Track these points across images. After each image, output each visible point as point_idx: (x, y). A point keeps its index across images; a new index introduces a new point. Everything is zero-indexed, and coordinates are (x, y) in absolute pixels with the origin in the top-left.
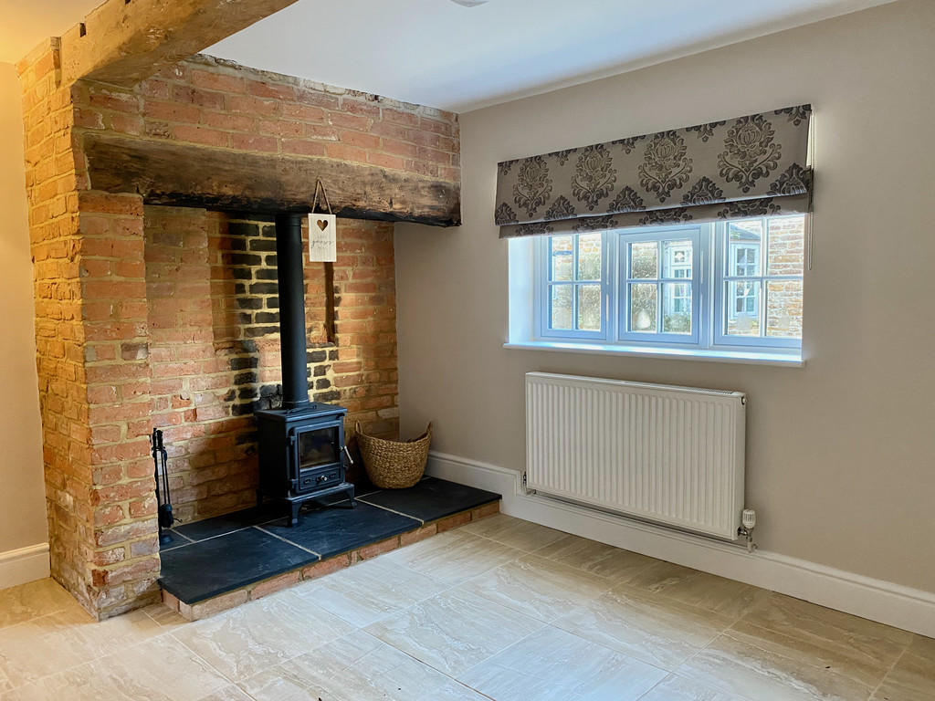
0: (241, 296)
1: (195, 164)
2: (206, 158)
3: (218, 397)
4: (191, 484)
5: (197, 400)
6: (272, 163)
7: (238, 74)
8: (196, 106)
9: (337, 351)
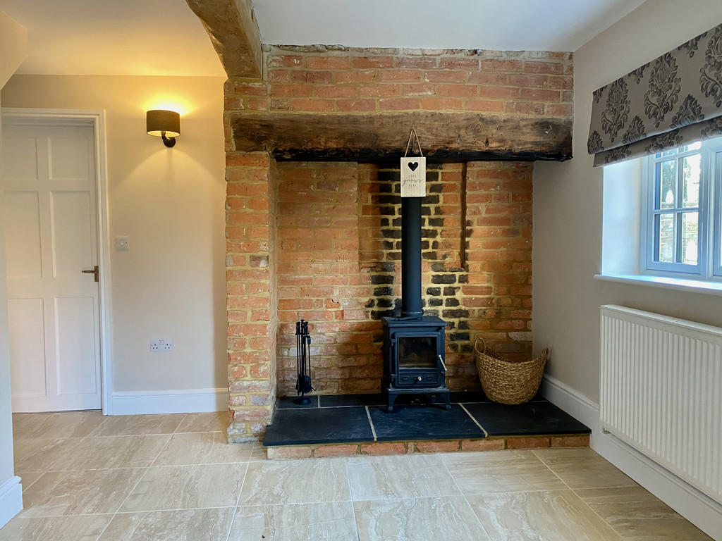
0: (385, 228)
1: (307, 126)
2: (316, 121)
3: (361, 304)
4: (336, 365)
5: (345, 304)
6: (371, 119)
7: (344, 54)
8: (309, 84)
9: (467, 275)
